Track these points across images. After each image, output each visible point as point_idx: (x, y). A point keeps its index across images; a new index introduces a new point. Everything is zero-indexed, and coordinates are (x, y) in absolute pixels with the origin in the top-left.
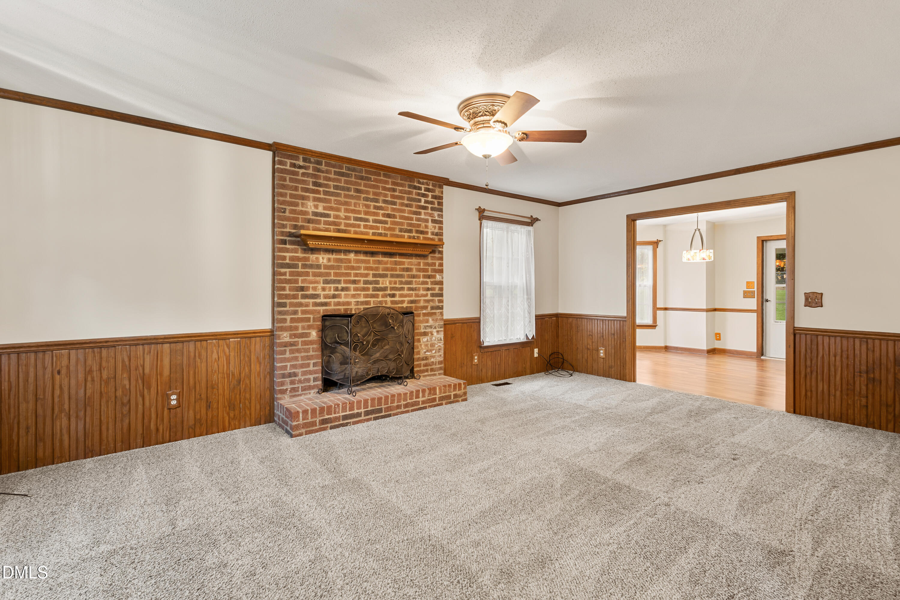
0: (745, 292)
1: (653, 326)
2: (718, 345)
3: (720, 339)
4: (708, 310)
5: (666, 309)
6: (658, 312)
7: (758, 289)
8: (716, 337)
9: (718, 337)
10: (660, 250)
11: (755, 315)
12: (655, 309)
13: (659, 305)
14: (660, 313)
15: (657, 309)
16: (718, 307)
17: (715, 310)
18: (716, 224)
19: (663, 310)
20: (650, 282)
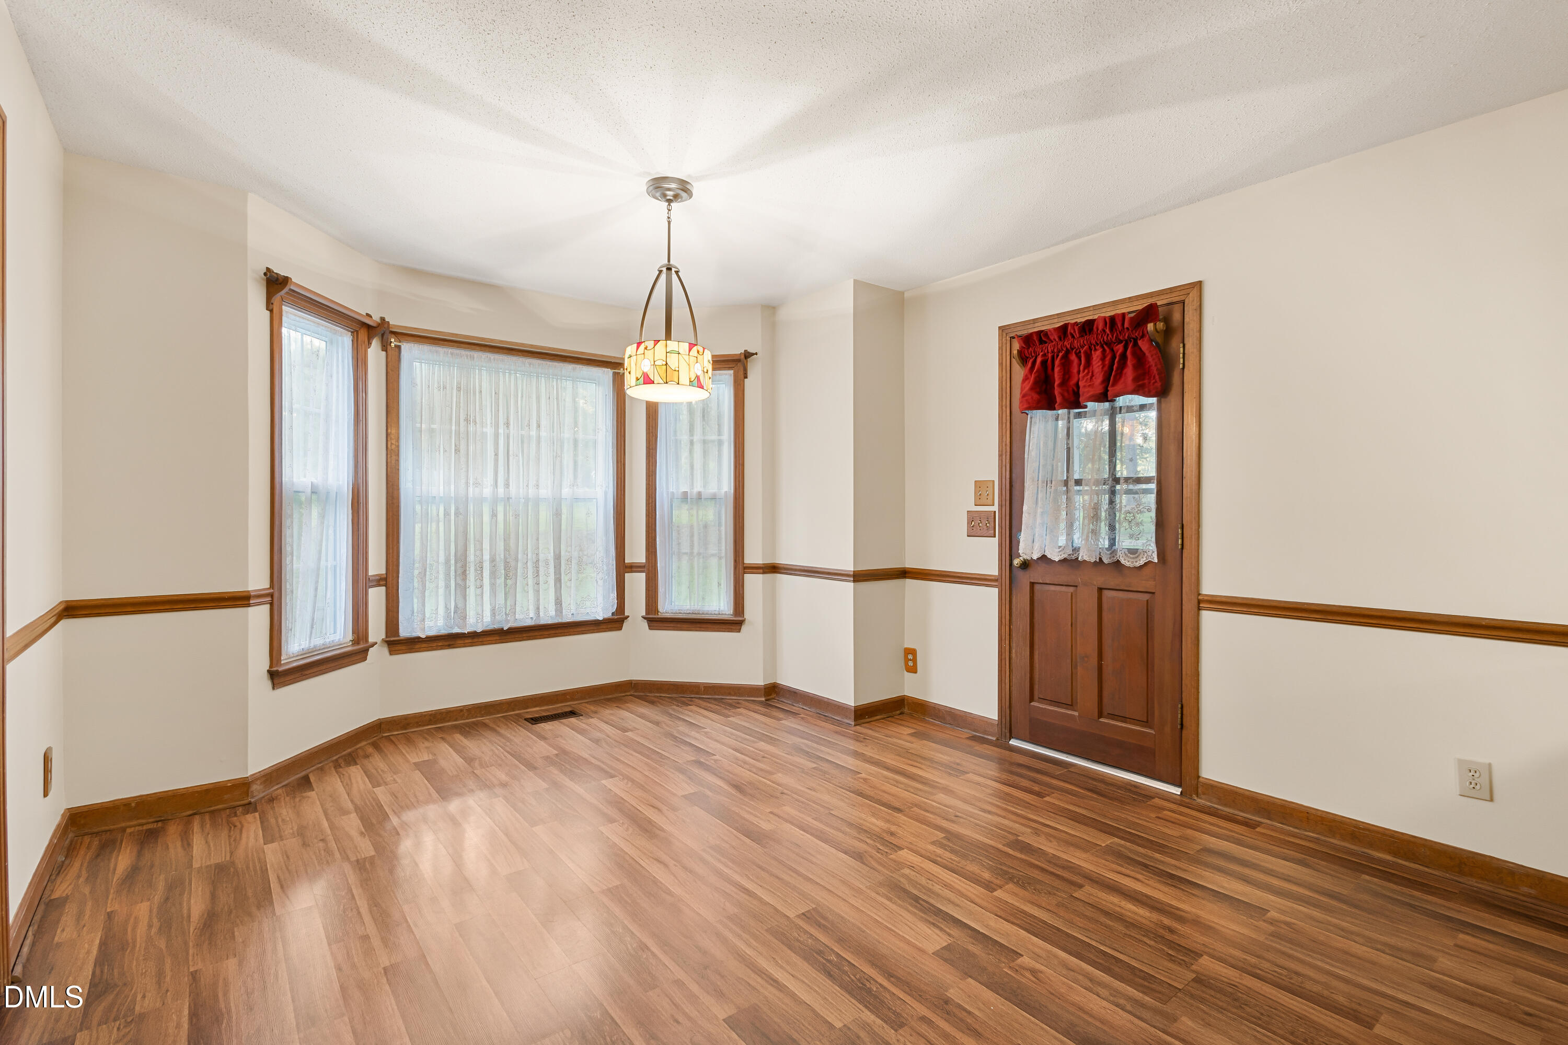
0: (972, 517)
1: (733, 624)
2: (911, 687)
3: (913, 670)
4: (859, 577)
5: (773, 569)
6: (749, 579)
7: (1001, 506)
8: (907, 660)
9: (910, 659)
10: (753, 384)
11: (994, 592)
12: (741, 569)
13: (753, 556)
14: (753, 582)
15: (745, 568)
16: (909, 564)
17: (904, 574)
18: (906, 295)
19: (764, 573)
20: (727, 486)
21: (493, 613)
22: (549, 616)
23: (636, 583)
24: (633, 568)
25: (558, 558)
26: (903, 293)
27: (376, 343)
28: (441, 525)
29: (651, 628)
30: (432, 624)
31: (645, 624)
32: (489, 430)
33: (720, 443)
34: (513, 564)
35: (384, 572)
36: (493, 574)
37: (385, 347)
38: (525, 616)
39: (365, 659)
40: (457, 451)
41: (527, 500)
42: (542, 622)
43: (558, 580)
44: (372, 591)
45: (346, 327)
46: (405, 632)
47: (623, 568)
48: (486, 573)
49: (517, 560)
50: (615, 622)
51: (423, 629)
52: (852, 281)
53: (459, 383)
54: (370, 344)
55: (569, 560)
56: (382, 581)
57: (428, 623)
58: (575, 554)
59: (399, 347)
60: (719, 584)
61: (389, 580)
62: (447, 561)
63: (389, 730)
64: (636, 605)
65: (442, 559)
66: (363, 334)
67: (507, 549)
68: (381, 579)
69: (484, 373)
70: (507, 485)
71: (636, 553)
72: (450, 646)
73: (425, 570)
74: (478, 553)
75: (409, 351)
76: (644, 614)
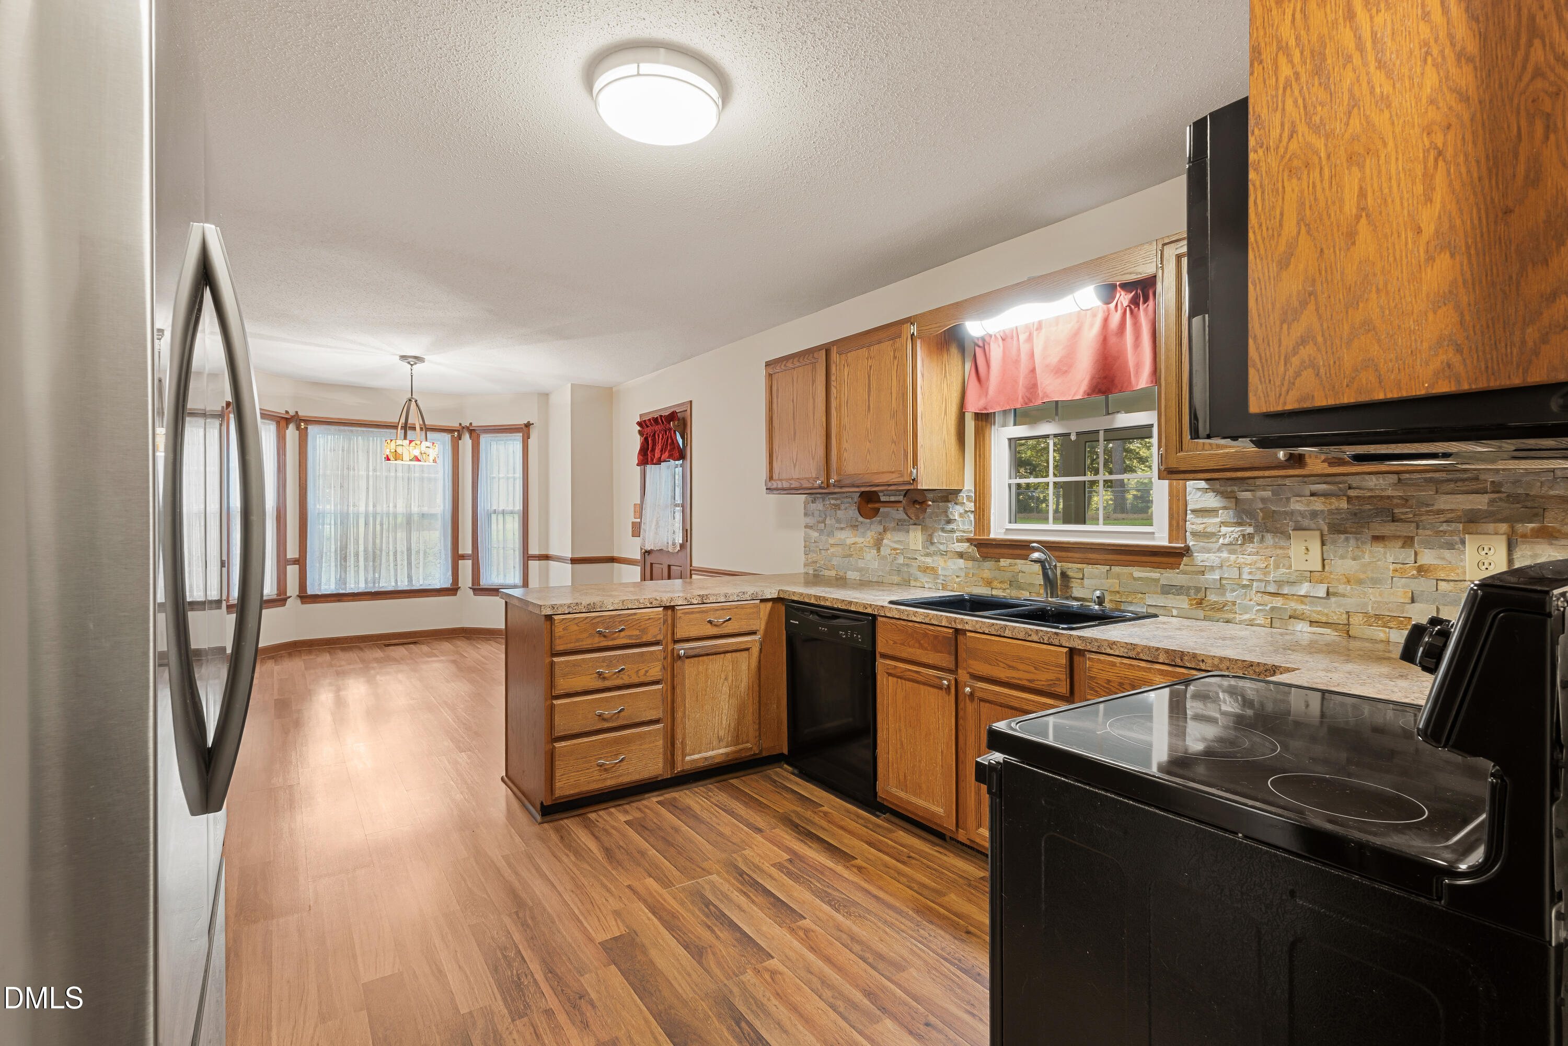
4: (574, 561)
5: (546, 557)
6: (531, 563)
10: (533, 442)
13: (534, 550)
14: (533, 564)
15: (528, 557)
16: (616, 554)
17: (612, 560)
18: (614, 389)
19: (539, 560)
20: (519, 507)
21: (366, 582)
22: (403, 585)
23: (466, 566)
24: (463, 557)
25: (409, 550)
26: (611, 388)
27: (292, 427)
28: (333, 527)
29: (475, 594)
30: (327, 587)
31: (471, 592)
32: (363, 473)
33: (515, 479)
34: (378, 552)
35: (297, 556)
36: (366, 559)
37: (298, 428)
38: (387, 584)
39: (284, 605)
40: (342, 486)
41: (388, 514)
42: (400, 589)
43: (409, 564)
44: (289, 567)
45: (272, 420)
46: (310, 591)
47: (457, 557)
48: (361, 559)
49: (381, 550)
50: (453, 590)
51: (320, 589)
52: (569, 385)
53: (343, 447)
54: (287, 428)
55: (418, 552)
56: (295, 562)
57: (323, 587)
58: (422, 548)
59: (306, 428)
60: (514, 567)
61: (301, 561)
62: (336, 551)
63: (301, 647)
64: (466, 580)
65: (333, 550)
66: (283, 423)
67: (374, 543)
68: (295, 561)
69: (360, 438)
70: (374, 506)
71: (466, 548)
72: (339, 601)
73: (322, 556)
74: (356, 546)
75: (312, 430)
76: (470, 586)
